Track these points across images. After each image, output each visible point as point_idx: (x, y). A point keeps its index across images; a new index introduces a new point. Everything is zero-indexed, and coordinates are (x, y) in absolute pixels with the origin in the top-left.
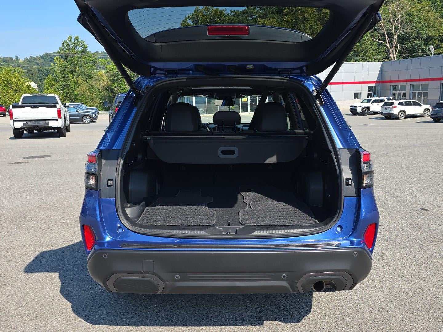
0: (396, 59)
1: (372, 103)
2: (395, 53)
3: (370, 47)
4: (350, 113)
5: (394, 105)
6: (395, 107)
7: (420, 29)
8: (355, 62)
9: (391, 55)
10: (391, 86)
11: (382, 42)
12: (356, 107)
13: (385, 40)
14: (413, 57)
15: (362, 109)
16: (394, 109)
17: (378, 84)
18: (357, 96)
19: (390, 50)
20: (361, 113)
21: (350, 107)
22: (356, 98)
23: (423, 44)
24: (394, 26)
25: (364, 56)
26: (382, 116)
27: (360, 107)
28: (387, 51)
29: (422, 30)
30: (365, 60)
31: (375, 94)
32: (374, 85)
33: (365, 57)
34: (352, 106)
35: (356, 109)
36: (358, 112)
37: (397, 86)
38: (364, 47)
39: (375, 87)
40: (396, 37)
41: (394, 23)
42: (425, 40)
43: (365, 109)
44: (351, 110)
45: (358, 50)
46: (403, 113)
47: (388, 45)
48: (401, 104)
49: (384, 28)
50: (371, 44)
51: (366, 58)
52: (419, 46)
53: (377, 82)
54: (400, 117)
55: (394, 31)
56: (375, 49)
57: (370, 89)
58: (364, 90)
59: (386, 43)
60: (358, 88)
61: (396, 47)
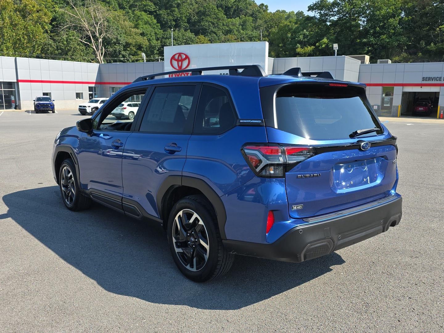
0: (103, 63)
1: (100, 104)
2: (102, 55)
3: (78, 47)
4: (79, 113)
5: (124, 107)
6: (125, 108)
7: (119, 36)
8: (64, 60)
9: (98, 57)
10: (110, 87)
11: (88, 43)
12: (85, 107)
13: (91, 42)
14: (115, 61)
15: (92, 109)
16: (124, 110)
17: (98, 85)
18: (79, 95)
19: (97, 52)
20: (91, 113)
21: (78, 107)
22: (78, 98)
23: (123, 49)
24: (97, 29)
25: (73, 55)
26: (114, 117)
27: (89, 107)
28: (94, 53)
29: (121, 36)
30: (73, 59)
31: (95, 94)
32: (93, 85)
33: (73, 57)
34: (80, 106)
35: (86, 109)
36: (87, 112)
37: (115, 87)
38: (72, 46)
39: (95, 88)
40: (100, 40)
41: (97, 26)
42: (124, 47)
43: (94, 109)
44: (80, 110)
45: (65, 49)
46: (132, 114)
47: (94, 47)
48: (129, 105)
49: (88, 30)
50: (78, 44)
51: (75, 58)
52: (120, 51)
53: (96, 83)
54: (130, 117)
55: (98, 34)
56: (83, 50)
57: (90, 89)
58: (85, 90)
59: (93, 45)
60: (80, 88)
61: (102, 50)
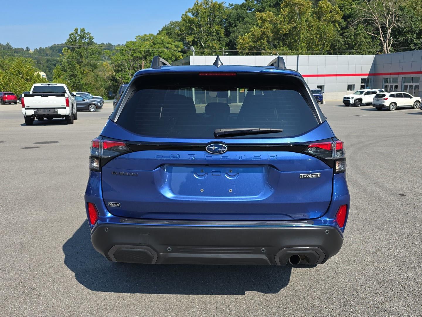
0: (389, 53)
1: (364, 95)
2: (389, 46)
3: (365, 40)
4: (343, 104)
5: (385, 97)
6: (386, 99)
7: (413, 23)
8: (349, 54)
9: (385, 49)
10: (383, 78)
11: (376, 35)
12: (349, 98)
13: (378, 34)
14: (405, 50)
15: (355, 100)
16: (385, 101)
17: (371, 77)
18: (350, 87)
19: (384, 43)
20: (354, 104)
21: (343, 99)
22: (350, 90)
23: (415, 37)
24: (387, 20)
25: (358, 48)
26: (374, 108)
27: (353, 98)
28: (381, 45)
29: (415, 24)
30: (358, 53)
31: (367, 86)
32: (366, 77)
33: (359, 50)
34: (345, 98)
35: (349, 100)
36: (350, 103)
37: (389, 78)
38: (358, 40)
39: (368, 79)
40: (389, 31)
41: (388, 17)
42: (417, 34)
43: (357, 101)
44: (344, 101)
45: (352, 43)
46: (394, 105)
47: (382, 39)
48: (392, 96)
49: (378, 22)
50: (365, 38)
51: (360, 51)
52: (412, 40)
53: (369, 75)
54: (391, 108)
55: (388, 25)
56: (369, 43)
57: (363, 81)
58: (357, 82)
59: (380, 37)
60: (351, 80)
61: (390, 40)
